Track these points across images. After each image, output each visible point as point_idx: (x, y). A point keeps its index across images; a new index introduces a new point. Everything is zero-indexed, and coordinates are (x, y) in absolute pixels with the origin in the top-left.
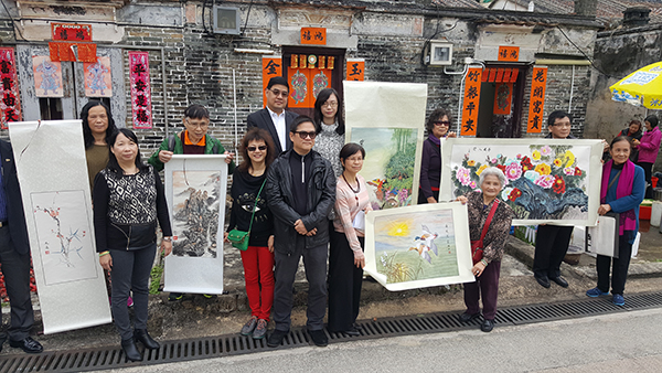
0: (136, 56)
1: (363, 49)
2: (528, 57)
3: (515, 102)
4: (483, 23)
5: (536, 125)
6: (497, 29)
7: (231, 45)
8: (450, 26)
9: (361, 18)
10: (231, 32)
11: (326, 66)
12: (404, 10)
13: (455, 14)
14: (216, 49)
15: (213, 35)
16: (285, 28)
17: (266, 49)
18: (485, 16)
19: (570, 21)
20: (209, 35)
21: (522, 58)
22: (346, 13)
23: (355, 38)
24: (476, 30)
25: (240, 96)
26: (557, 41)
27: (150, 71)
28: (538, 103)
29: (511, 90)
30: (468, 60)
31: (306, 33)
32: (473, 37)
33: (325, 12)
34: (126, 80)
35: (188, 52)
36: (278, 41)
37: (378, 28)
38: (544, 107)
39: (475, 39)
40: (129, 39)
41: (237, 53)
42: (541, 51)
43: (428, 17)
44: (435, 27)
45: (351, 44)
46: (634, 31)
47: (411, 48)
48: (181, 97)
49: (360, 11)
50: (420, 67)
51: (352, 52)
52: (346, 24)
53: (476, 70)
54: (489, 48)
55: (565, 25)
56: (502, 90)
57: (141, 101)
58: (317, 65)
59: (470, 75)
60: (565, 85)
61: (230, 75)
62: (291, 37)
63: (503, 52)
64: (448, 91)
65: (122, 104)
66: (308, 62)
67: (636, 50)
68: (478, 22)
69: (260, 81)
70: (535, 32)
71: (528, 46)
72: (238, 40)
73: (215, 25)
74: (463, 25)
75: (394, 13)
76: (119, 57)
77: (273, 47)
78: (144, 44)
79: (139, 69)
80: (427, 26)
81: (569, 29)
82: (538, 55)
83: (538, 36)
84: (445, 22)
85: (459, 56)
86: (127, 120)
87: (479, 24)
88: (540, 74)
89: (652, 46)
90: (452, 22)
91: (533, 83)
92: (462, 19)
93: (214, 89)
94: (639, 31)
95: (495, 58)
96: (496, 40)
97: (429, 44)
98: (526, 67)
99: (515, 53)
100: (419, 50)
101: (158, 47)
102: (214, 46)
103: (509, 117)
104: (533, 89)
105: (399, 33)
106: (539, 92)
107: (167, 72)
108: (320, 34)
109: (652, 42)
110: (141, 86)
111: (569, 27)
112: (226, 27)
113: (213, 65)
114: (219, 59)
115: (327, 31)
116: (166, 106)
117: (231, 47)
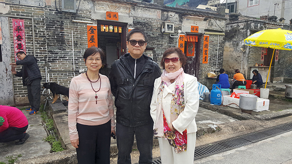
0: (17, 22)
1: (136, 23)
2: (202, 31)
3: (196, 50)
4: (185, 15)
5: (205, 60)
6: (191, 18)
9: (134, 9)
10: (71, 11)
11: (118, 31)
12: (153, 7)
14: (62, 20)
15: (61, 12)
16: (98, 11)
17: (89, 21)
18: (186, 12)
20: (59, 12)
22: (127, 6)
23: (132, 18)
24: (182, 18)
25: (76, 44)
26: (212, 25)
27: (25, 30)
28: (206, 51)
29: (194, 45)
30: (180, 31)
31: (109, 14)
32: (181, 21)
33: (118, 5)
34: (11, 35)
35: (47, 21)
36: (95, 17)
37: (143, 14)
38: (208, 52)
40: (12, 12)
41: (74, 22)
42: (207, 28)
43: (163, 11)
44: (166, 16)
45: (130, 21)
46: (235, 23)
47: (156, 24)
48: (43, 44)
49: (134, 5)
50: (160, 33)
51: (131, 25)
52: (127, 11)
53: (183, 36)
54: (187, 26)
56: (190, 46)
57: (20, 46)
58: (113, 30)
59: (180, 38)
60: (216, 43)
61: (70, 34)
62: (102, 16)
63: (193, 28)
64: (172, 45)
65: (9, 48)
66: (109, 29)
67: (236, 30)
68: (183, 14)
69: (86, 37)
70: (205, 20)
71: (202, 26)
72: (74, 15)
73: (63, 7)
74: (177, 16)
75: (149, 8)
76: (7, 22)
77: (93, 20)
78: (21, 15)
79: (18, 29)
80: (163, 15)
81: (216, 20)
82: (206, 30)
83: (205, 22)
84: (170, 13)
85: (177, 29)
86: (12, 57)
88: (207, 38)
89: (243, 29)
90: (173, 14)
92: (176, 13)
93: (61, 41)
94: (237, 23)
95: (189, 31)
96: (190, 23)
97: (164, 24)
98: (201, 35)
99: (197, 29)
100: (159, 26)
101: (30, 17)
102: (61, 18)
103: (194, 57)
104: (204, 45)
105: (151, 17)
106: (206, 46)
107: (35, 31)
108: (116, 15)
109: (243, 27)
110: (19, 38)
111: (216, 18)
112: (68, 9)
113: (61, 28)
114: (64, 25)
115: (119, 14)
116: (35, 49)
117: (70, 19)
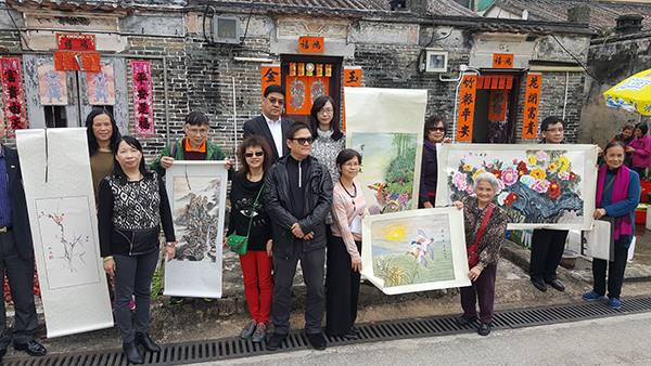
0: (138, 65)
1: (361, 57)
2: (522, 65)
3: (510, 107)
4: (478, 31)
5: (530, 131)
6: (491, 37)
7: (231, 54)
8: (444, 34)
9: (358, 27)
10: (231, 41)
11: (324, 73)
12: (400, 19)
13: (450, 22)
14: (216, 58)
15: (214, 45)
16: (284, 37)
17: (265, 57)
18: (479, 25)
19: (564, 29)
20: (210, 44)
21: (516, 65)
22: (343, 22)
23: (352, 47)
24: (471, 38)
25: (240, 103)
26: (551, 48)
27: (152, 80)
28: (532, 110)
29: (506, 97)
30: (463, 67)
31: (304, 42)
32: (468, 44)
33: (322, 22)
34: (129, 88)
35: (189, 61)
36: (277, 49)
37: (374, 36)
38: (538, 113)
39: (470, 47)
40: (132, 48)
41: (237, 62)
42: (535, 58)
43: (424, 25)
44: (430, 35)
45: (348, 52)
46: (627, 38)
47: (407, 56)
48: (182, 104)
49: (356, 20)
50: (415, 74)
51: (349, 60)
52: (343, 33)
53: (471, 77)
54: (483, 55)
55: (558, 32)
56: (497, 96)
57: (143, 108)
58: (315, 72)
59: (465, 82)
60: (560, 91)
61: (230, 85)
62: (290, 47)
63: (498, 59)
64: (444, 97)
65: (125, 111)
66: (306, 70)
67: (629, 57)
68: (473, 30)
69: (259, 88)
70: (529, 39)
71: (522, 53)
72: (237, 49)
73: (215, 35)
74: (458, 33)
75: (390, 22)
76: (122, 66)
77: (272, 55)
78: (147, 53)
79: (141, 77)
80: (423, 35)
81: (563, 37)
82: (532, 62)
83: (532, 44)
84: (440, 30)
85: (454, 64)
86: (129, 127)
87: (474, 32)
88: (534, 80)
89: (645, 53)
90: (447, 30)
91: (527, 90)
92: (457, 27)
93: (213, 97)
94: (632, 38)
95: (489, 65)
96: (491, 48)
97: (424, 52)
98: (520, 74)
99: (509, 60)
100: (414, 58)
101: (159, 57)
102: (214, 55)
103: (504, 122)
104: (527, 95)
105: (395, 41)
106: (533, 98)
107: (168, 80)
108: (318, 43)
109: (645, 49)
110: (143, 94)
111: (562, 34)
112: (226, 37)
113: (213, 74)
114: (219, 67)
115: (325, 40)
116: (168, 113)
117: (231, 56)
